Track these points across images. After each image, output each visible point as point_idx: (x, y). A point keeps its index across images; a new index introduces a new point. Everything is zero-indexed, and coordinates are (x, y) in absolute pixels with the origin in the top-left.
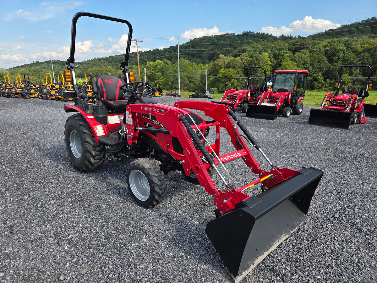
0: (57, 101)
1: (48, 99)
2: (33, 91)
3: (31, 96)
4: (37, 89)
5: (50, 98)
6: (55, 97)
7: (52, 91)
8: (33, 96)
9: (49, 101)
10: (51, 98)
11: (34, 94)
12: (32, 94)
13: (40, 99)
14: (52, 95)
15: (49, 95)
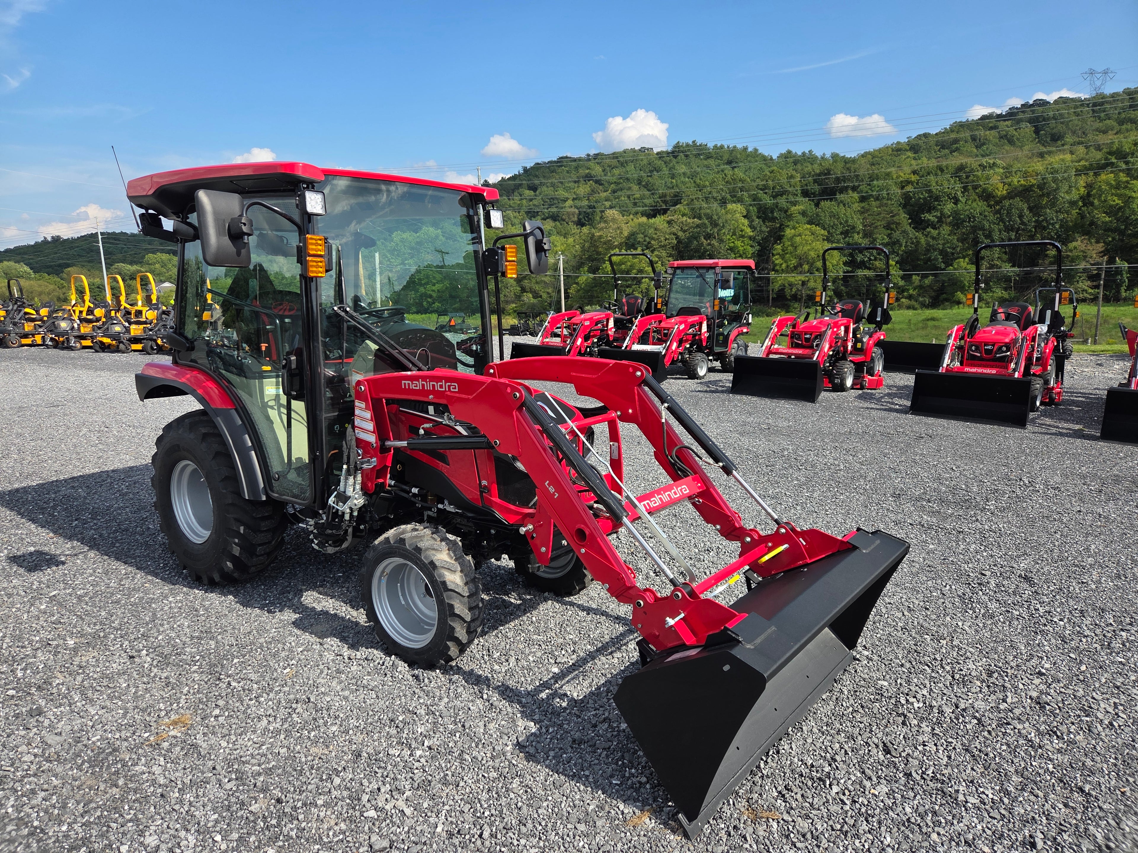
0: (97, 351)
1: (70, 348)
2: (28, 327)
3: (24, 341)
4: (41, 320)
5: (78, 345)
6: (92, 342)
7: (85, 324)
8: (28, 341)
9: (72, 354)
10: (81, 343)
11: (33, 335)
12: (26, 336)
13: (48, 347)
14: (83, 337)
15: (75, 337)
